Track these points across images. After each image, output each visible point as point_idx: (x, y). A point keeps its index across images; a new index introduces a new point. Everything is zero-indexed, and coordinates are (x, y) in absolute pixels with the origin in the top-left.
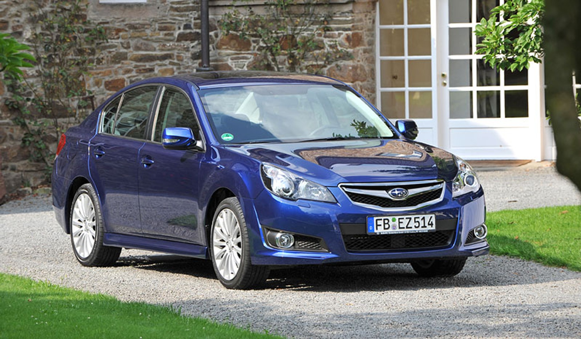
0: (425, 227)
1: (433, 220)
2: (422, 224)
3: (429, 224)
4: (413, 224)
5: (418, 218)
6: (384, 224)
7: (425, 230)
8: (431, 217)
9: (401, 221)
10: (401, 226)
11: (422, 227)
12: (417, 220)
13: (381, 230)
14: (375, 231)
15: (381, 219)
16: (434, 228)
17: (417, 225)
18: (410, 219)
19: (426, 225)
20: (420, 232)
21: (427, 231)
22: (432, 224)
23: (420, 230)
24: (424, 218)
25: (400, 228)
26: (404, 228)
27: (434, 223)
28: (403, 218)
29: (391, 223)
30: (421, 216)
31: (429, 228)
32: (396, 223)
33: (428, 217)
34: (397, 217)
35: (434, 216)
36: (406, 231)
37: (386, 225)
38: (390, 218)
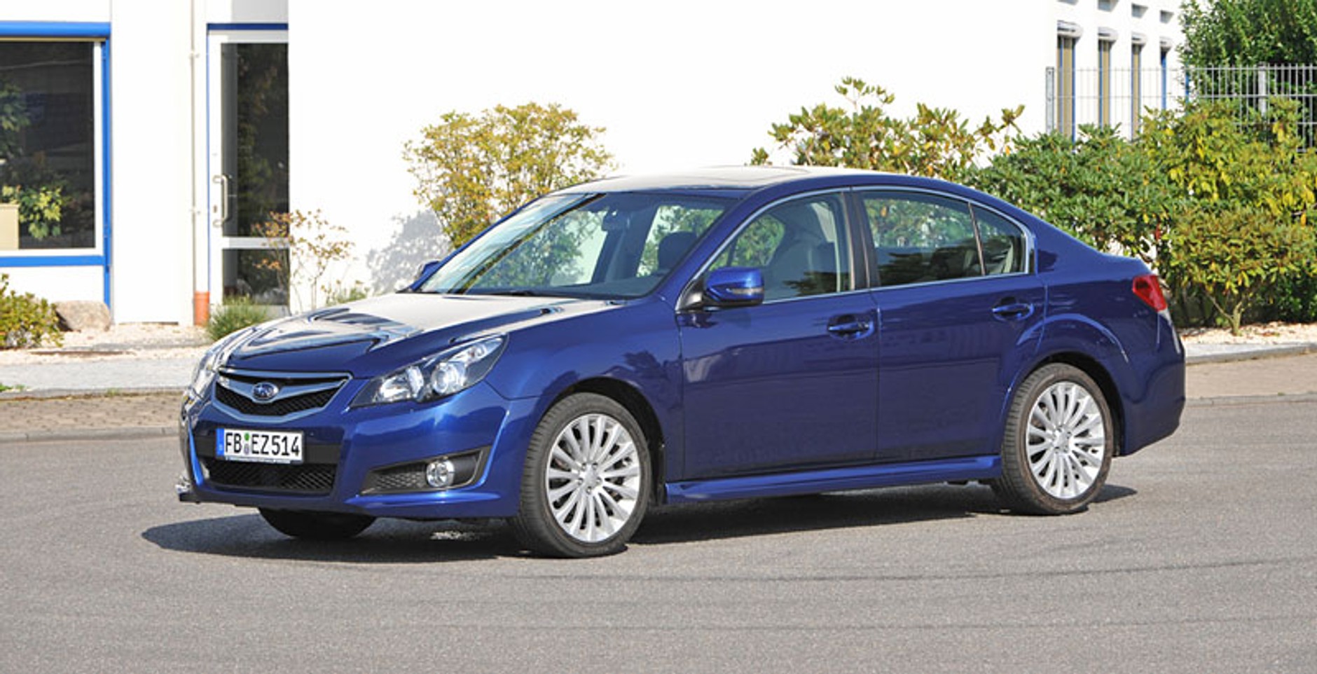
0: (286, 454)
1: (299, 444)
2: (282, 450)
3: (293, 451)
4: (270, 447)
5: (278, 437)
6: (236, 442)
7: (286, 460)
8: (296, 438)
9: (255, 439)
10: (256, 447)
11: (283, 454)
12: (276, 440)
13: (230, 454)
14: (226, 454)
15: (231, 434)
16: (299, 457)
17: (275, 448)
18: (267, 437)
19: (289, 450)
20: (279, 461)
21: (288, 462)
22: (296, 451)
23: (280, 458)
24: (285, 439)
25: (254, 451)
26: (257, 453)
27: (300, 449)
28: (257, 436)
29: (243, 442)
30: (282, 435)
31: (293, 457)
32: (250, 442)
33: (291, 436)
34: (251, 433)
35: (300, 436)
36: (261, 458)
37: (238, 446)
38: (242, 433)
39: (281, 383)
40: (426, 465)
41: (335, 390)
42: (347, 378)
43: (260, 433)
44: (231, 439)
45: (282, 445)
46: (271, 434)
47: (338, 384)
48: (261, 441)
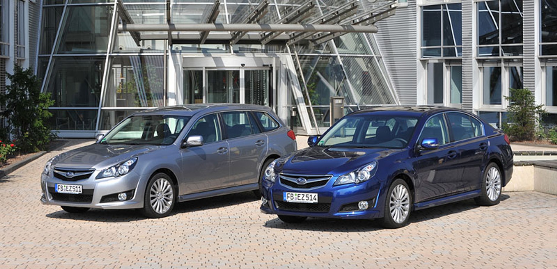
0: (311, 200)
1: (317, 197)
4: (305, 198)
5: (308, 195)
6: (291, 196)
7: (312, 202)
8: (315, 195)
9: (299, 195)
10: (299, 198)
13: (289, 200)
14: (287, 200)
16: (317, 201)
17: (307, 198)
18: (304, 195)
19: (313, 199)
20: (309, 203)
22: (315, 199)
23: (309, 201)
24: (311, 195)
25: (299, 199)
26: (300, 199)
27: (317, 199)
29: (294, 196)
30: (310, 194)
31: (314, 201)
32: (297, 196)
33: (313, 195)
34: (297, 193)
35: (317, 194)
36: (302, 201)
37: (292, 198)
38: (294, 193)
39: (307, 178)
40: (358, 203)
41: (328, 180)
42: (331, 176)
43: (301, 194)
44: (289, 195)
45: (310, 197)
46: (305, 194)
47: (329, 178)
48: (301, 196)
